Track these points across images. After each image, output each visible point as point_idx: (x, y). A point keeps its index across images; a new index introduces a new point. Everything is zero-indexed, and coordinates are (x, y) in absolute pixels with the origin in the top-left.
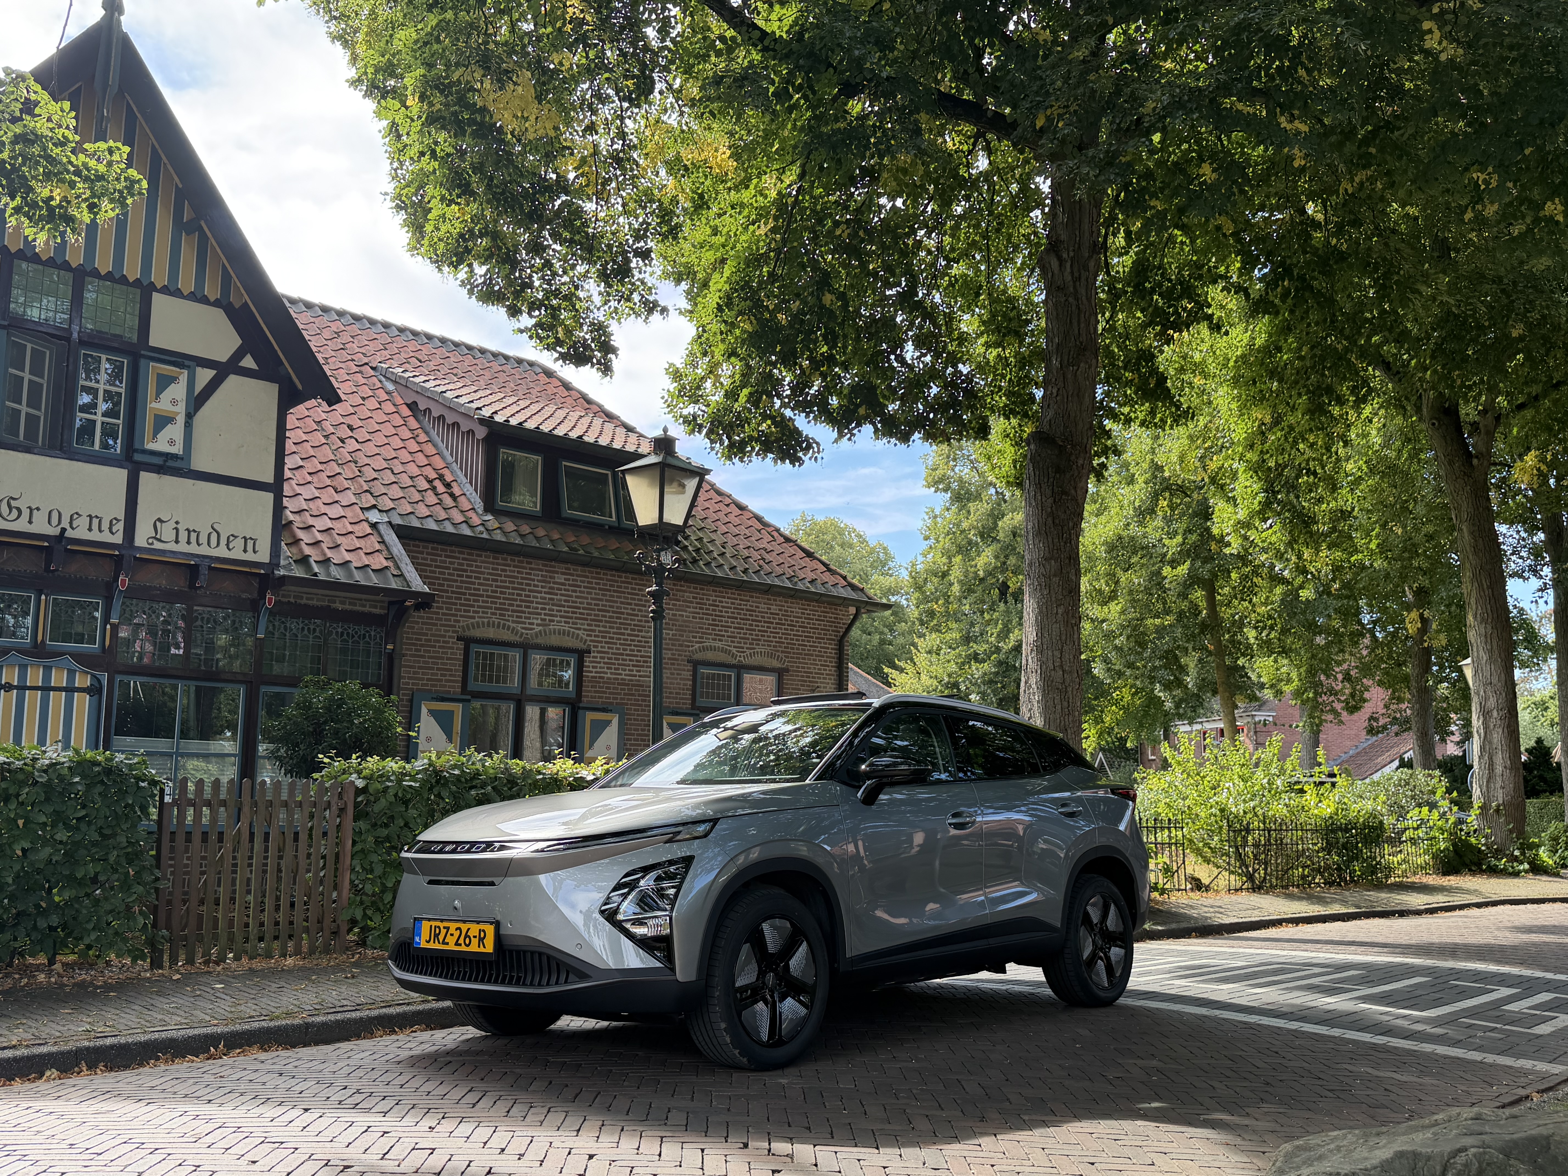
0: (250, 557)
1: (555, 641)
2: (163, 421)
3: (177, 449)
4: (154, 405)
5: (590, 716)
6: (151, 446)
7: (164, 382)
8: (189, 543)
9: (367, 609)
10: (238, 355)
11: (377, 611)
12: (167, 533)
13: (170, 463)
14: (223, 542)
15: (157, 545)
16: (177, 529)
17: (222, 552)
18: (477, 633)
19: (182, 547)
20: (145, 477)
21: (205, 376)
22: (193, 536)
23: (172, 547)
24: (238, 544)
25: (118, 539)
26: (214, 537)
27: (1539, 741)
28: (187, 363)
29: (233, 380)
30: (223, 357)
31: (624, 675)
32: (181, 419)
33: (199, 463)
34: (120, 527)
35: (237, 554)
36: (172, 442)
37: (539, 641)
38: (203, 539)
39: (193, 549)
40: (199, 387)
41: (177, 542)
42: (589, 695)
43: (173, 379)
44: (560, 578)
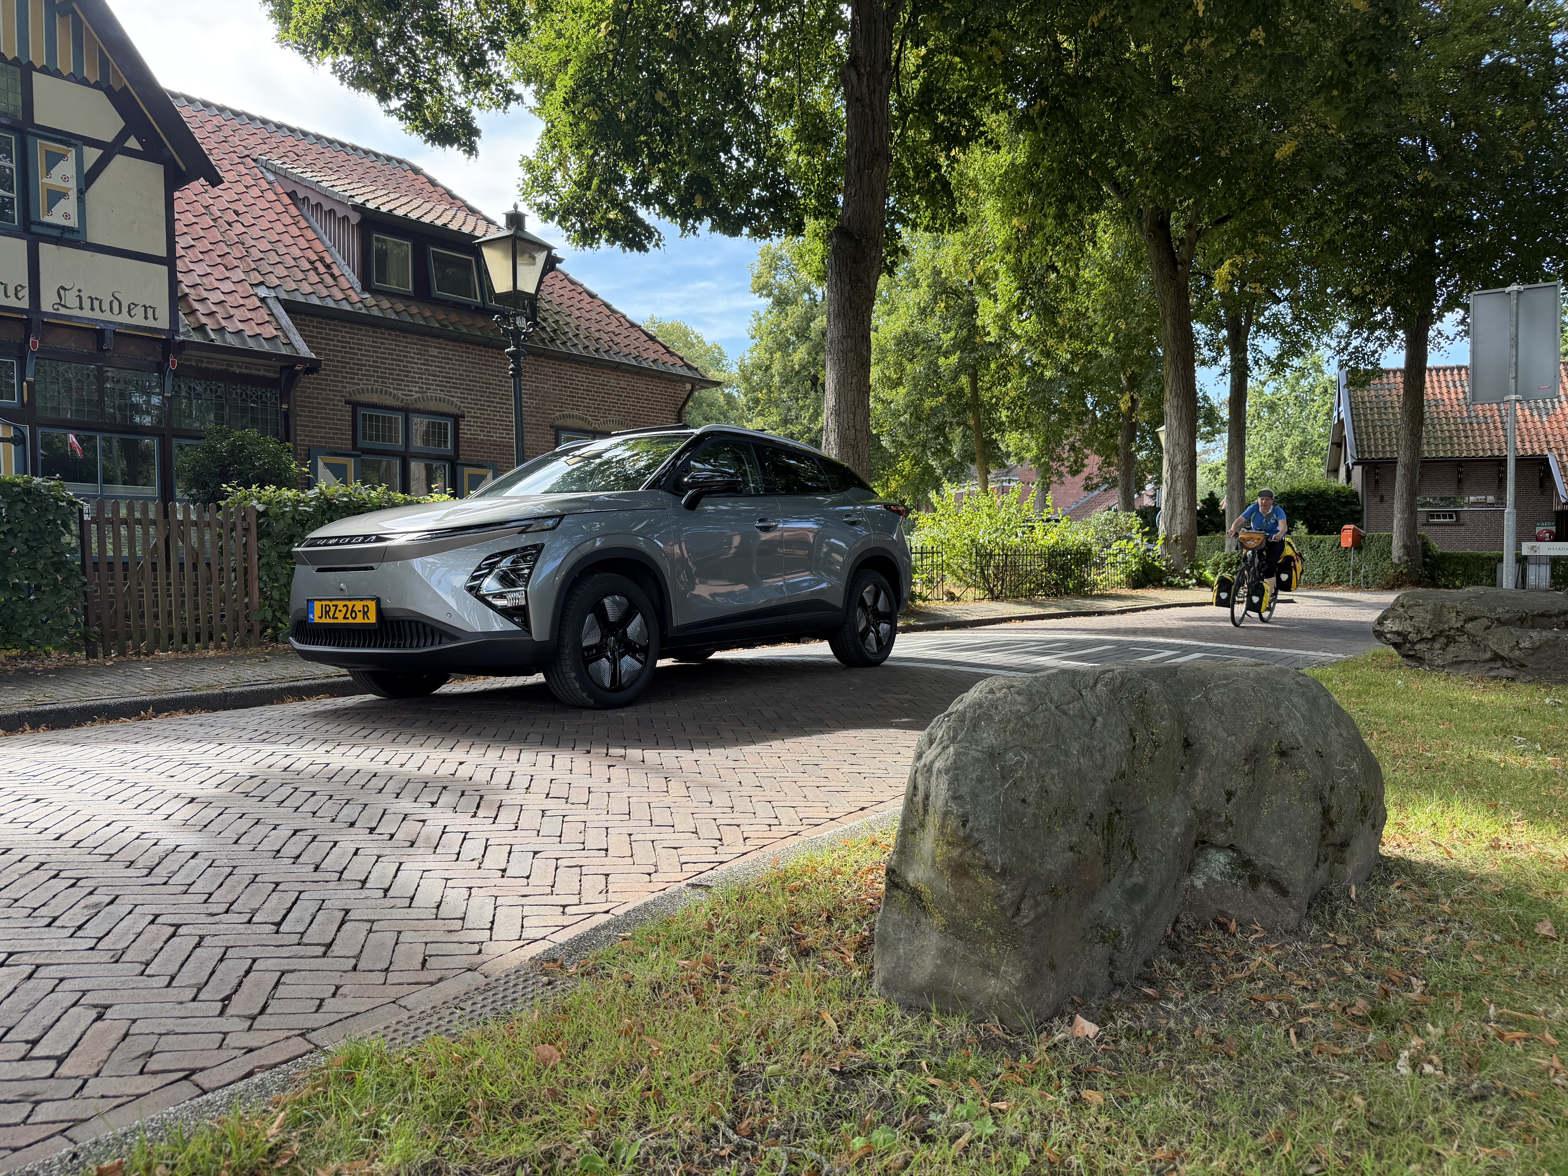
0: (150, 323)
1: (432, 406)
2: (56, 196)
3: (73, 222)
4: (45, 180)
5: (468, 471)
6: (46, 219)
7: (53, 160)
8: (92, 309)
9: (262, 373)
10: (122, 136)
11: (271, 375)
12: (71, 299)
13: (67, 235)
14: (125, 309)
15: (63, 311)
16: (80, 297)
17: (124, 318)
18: (363, 398)
19: (87, 313)
20: (46, 250)
21: (92, 155)
22: (96, 303)
23: (77, 312)
24: (139, 312)
25: (25, 304)
26: (116, 305)
27: (1212, 494)
28: (73, 141)
29: (119, 161)
30: (108, 135)
31: (495, 437)
32: (73, 195)
33: (95, 235)
34: (25, 293)
35: (138, 320)
36: (67, 216)
37: (419, 406)
38: (106, 306)
39: (97, 315)
40: (88, 166)
41: (81, 308)
42: (465, 454)
43: (62, 157)
44: (435, 352)
